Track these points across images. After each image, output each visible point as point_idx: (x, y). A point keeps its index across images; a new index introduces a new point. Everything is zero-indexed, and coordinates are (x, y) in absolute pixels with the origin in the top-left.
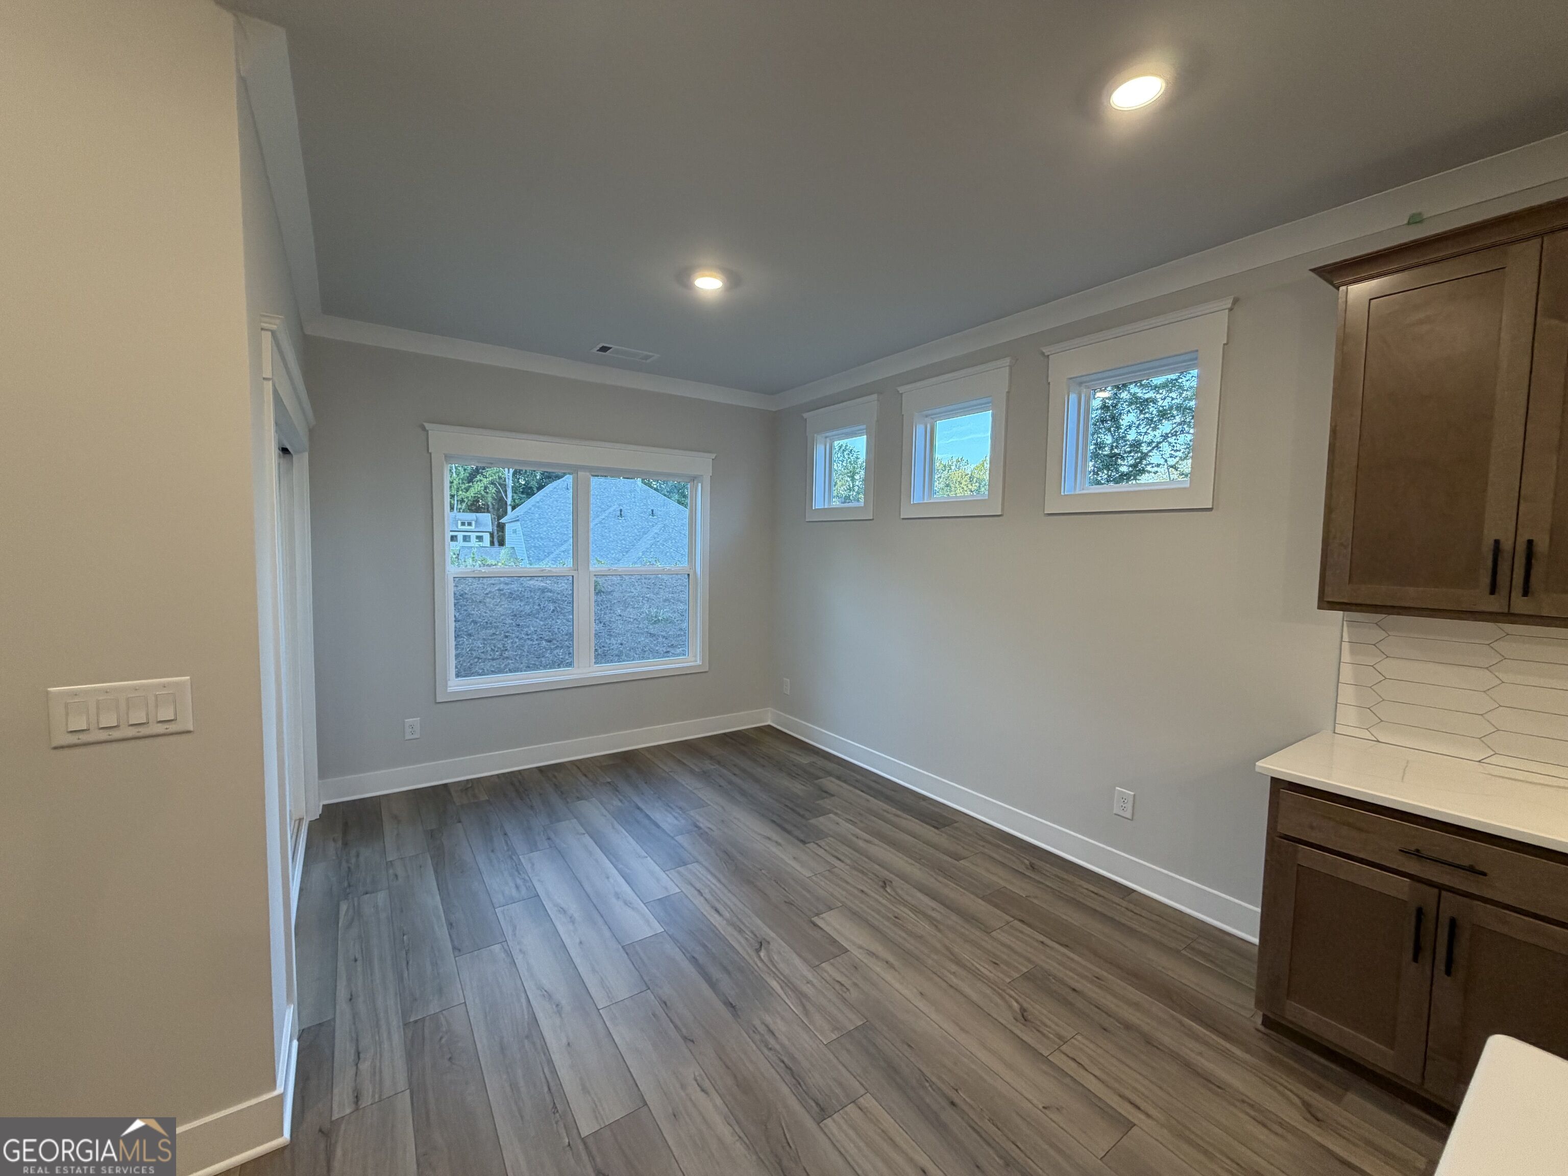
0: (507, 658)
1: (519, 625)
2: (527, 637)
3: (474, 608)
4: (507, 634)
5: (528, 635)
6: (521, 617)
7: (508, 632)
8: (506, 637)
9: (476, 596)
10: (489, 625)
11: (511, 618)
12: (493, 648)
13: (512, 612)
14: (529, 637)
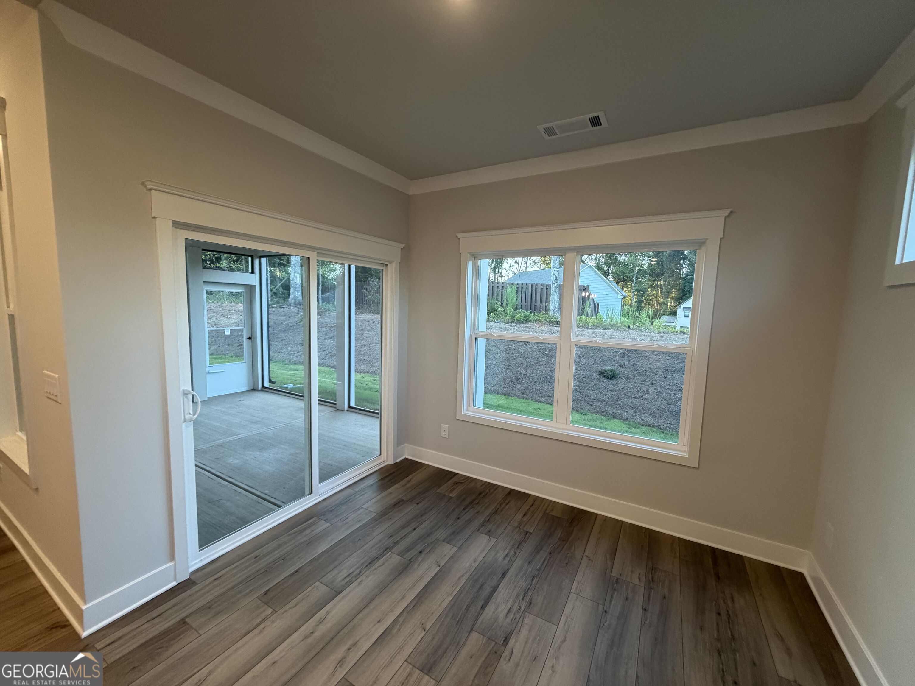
0: (645, 399)
1: (666, 377)
2: (668, 387)
3: (640, 360)
4: (654, 382)
5: (670, 385)
6: (671, 371)
7: (656, 381)
8: (652, 384)
9: (645, 352)
10: (644, 374)
11: (663, 370)
12: (639, 390)
13: (666, 367)
14: (670, 387)
